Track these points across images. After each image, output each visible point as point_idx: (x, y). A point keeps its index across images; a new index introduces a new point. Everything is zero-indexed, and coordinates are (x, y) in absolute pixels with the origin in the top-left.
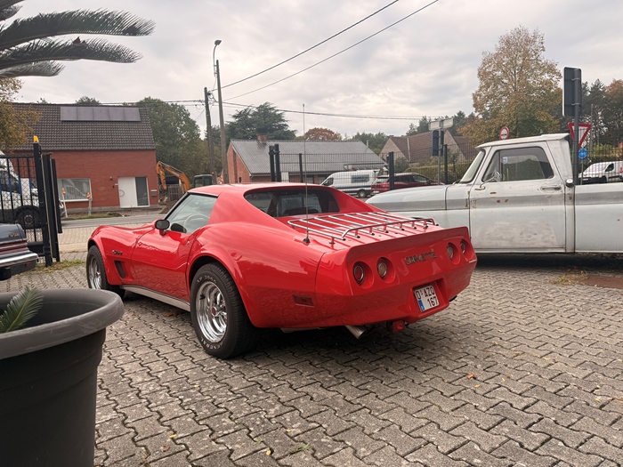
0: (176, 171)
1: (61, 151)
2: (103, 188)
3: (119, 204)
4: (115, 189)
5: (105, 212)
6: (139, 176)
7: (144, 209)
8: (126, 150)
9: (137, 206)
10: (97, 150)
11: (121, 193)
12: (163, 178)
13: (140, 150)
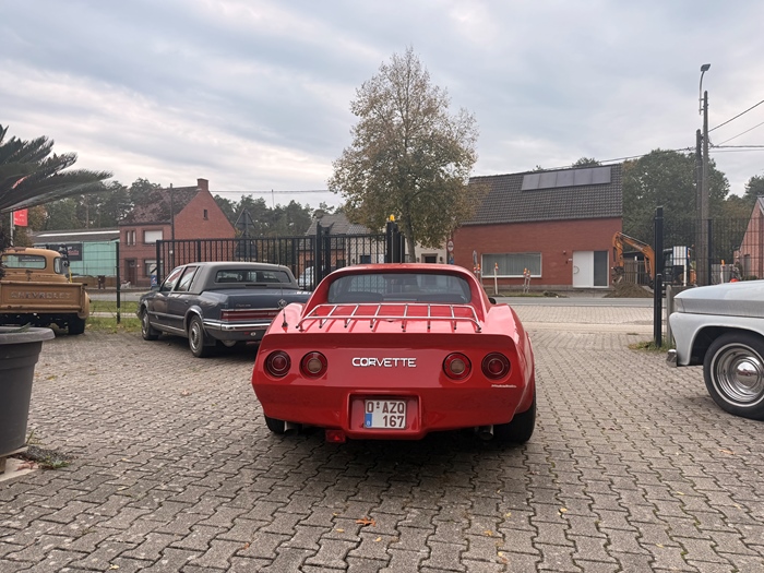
0: (639, 244)
1: (515, 223)
2: (555, 264)
3: (571, 283)
4: (569, 265)
5: (542, 291)
6: (599, 249)
7: (599, 291)
8: (585, 219)
9: (592, 286)
10: (553, 221)
11: (575, 271)
12: (619, 252)
13: (602, 218)
